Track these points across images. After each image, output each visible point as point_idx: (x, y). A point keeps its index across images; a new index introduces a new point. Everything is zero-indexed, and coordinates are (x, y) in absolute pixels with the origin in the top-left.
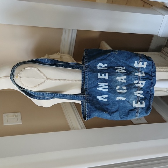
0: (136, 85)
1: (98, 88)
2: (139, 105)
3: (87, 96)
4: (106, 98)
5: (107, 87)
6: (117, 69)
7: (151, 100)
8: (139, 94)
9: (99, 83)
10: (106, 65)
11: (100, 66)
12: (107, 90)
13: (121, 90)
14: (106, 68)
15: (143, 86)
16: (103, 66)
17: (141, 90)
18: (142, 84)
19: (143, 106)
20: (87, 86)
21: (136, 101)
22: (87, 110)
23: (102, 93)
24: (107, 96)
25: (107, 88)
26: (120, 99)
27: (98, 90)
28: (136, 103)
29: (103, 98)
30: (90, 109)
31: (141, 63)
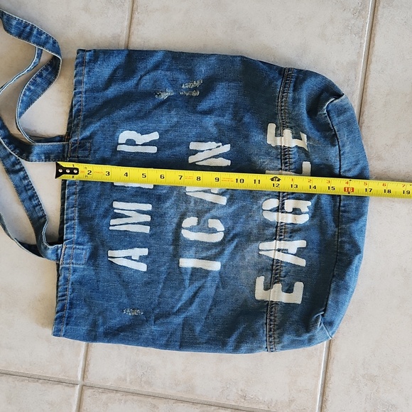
0: (273, 217)
1: (113, 222)
2: (278, 295)
3: (70, 248)
4: (142, 259)
5: (148, 218)
6: (195, 152)
8: (279, 250)
9: (116, 205)
10: (155, 136)
11: (131, 142)
12: (147, 229)
13: (200, 230)
14: (153, 150)
15: (303, 219)
16: (140, 139)
17: (291, 238)
18: (296, 211)
19: (297, 296)
20: (73, 212)
22: (63, 296)
23: (128, 240)
24: (145, 252)
25: (144, 224)
26: (198, 266)
27: (111, 228)
28: (267, 287)
29: (129, 258)
30: (73, 290)
31: (287, 132)
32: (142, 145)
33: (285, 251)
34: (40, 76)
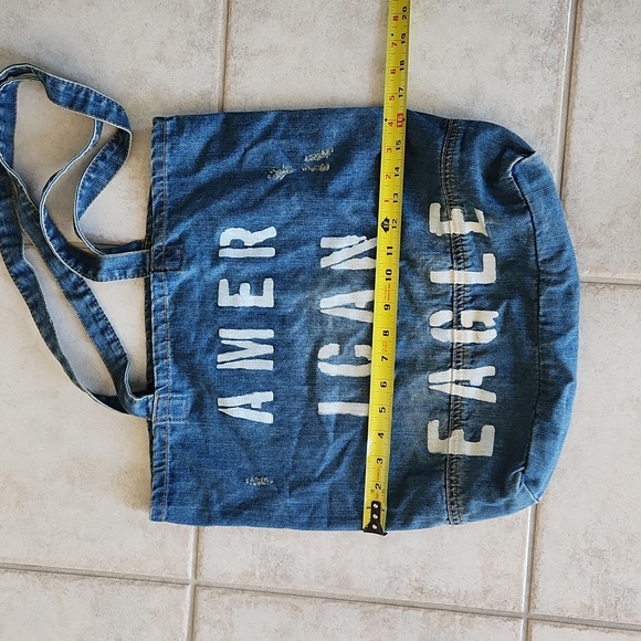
0: (445, 337)
1: (221, 358)
2: (459, 445)
3: (165, 398)
4: (265, 407)
5: (269, 349)
6: (329, 252)
7: (536, 415)
8: (457, 382)
9: (224, 333)
10: (271, 233)
11: (237, 244)
12: (269, 365)
13: (344, 362)
14: (270, 252)
15: (489, 336)
16: (251, 238)
17: (473, 364)
18: (478, 326)
19: (486, 446)
20: (164, 348)
21: (445, 424)
22: (160, 465)
23: (244, 382)
24: (269, 396)
25: (265, 357)
26: (344, 412)
27: (219, 367)
28: (444, 436)
29: (248, 406)
30: (174, 456)
31: (457, 213)
32: (253, 247)
33: (466, 383)
34: (103, 158)
